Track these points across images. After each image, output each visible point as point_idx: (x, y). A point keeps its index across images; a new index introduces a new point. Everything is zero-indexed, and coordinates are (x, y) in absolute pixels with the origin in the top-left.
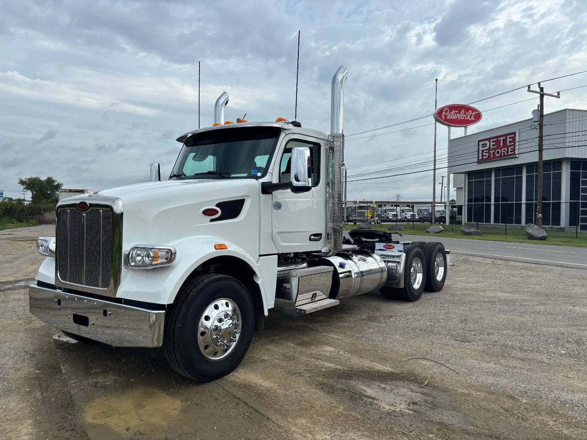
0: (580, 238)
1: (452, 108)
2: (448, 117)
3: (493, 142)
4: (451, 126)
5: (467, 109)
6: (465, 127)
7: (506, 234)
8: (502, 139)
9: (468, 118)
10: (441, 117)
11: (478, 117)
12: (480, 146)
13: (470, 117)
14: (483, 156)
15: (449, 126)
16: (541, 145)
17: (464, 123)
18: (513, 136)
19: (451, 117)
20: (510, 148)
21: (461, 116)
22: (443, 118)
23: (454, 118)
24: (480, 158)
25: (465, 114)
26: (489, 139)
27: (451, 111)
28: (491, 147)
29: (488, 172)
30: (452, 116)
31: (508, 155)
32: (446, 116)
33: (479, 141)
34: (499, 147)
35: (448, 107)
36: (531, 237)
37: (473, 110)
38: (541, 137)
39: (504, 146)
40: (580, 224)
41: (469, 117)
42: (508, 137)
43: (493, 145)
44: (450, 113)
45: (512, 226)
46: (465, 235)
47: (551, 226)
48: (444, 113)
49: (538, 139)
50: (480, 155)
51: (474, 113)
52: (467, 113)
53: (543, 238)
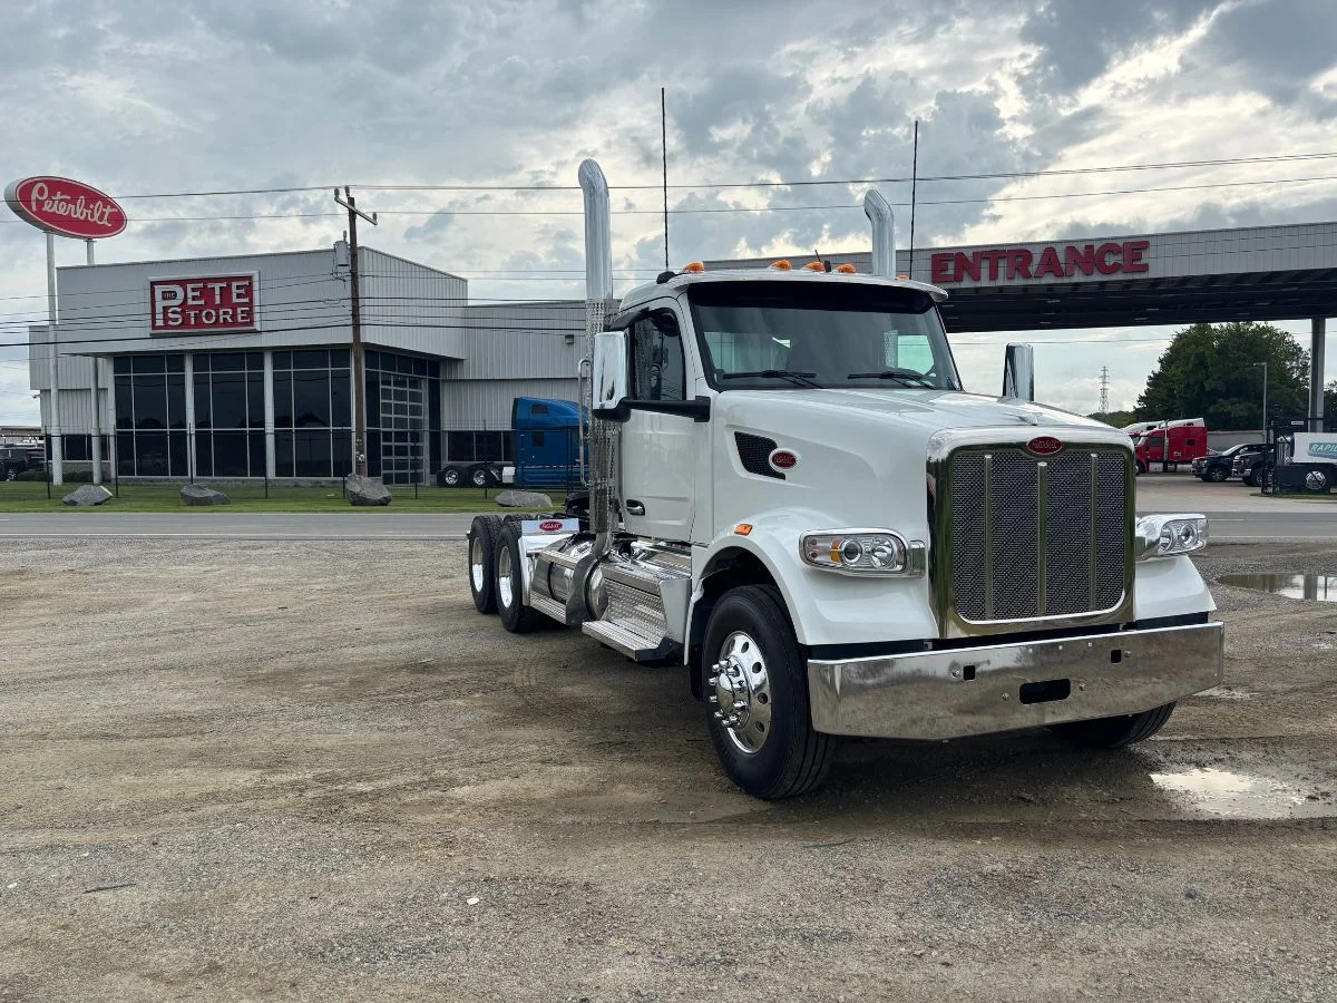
0: (425, 497)
1: (56, 186)
2: (46, 208)
3: (193, 290)
4: (52, 230)
5: (92, 196)
6: (89, 240)
7: (266, 497)
8: (217, 287)
9: (96, 218)
10: (27, 201)
11: (117, 222)
12: (158, 296)
13: (101, 218)
14: (166, 319)
15: (46, 230)
16: (355, 314)
17: (87, 230)
18: (247, 283)
19: (54, 209)
20: (239, 310)
21: (79, 212)
22: (34, 209)
23: (61, 212)
24: (160, 323)
25: (87, 207)
26: (183, 283)
27: (52, 193)
28: (190, 302)
29: (176, 358)
30: (55, 206)
31: (235, 323)
32: (40, 204)
33: (153, 284)
34: (210, 303)
35: (45, 182)
36: (360, 501)
37: (107, 201)
38: (355, 299)
39: (222, 305)
40: (383, 472)
41: (97, 215)
42: (234, 284)
43: (194, 298)
44: (49, 197)
45: (243, 481)
46: (192, 505)
47: (332, 478)
48: (35, 195)
49: (350, 302)
50: (159, 316)
51: (108, 210)
52: (92, 206)
53: (384, 502)
